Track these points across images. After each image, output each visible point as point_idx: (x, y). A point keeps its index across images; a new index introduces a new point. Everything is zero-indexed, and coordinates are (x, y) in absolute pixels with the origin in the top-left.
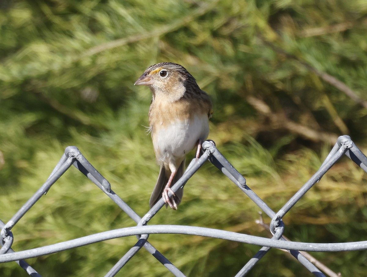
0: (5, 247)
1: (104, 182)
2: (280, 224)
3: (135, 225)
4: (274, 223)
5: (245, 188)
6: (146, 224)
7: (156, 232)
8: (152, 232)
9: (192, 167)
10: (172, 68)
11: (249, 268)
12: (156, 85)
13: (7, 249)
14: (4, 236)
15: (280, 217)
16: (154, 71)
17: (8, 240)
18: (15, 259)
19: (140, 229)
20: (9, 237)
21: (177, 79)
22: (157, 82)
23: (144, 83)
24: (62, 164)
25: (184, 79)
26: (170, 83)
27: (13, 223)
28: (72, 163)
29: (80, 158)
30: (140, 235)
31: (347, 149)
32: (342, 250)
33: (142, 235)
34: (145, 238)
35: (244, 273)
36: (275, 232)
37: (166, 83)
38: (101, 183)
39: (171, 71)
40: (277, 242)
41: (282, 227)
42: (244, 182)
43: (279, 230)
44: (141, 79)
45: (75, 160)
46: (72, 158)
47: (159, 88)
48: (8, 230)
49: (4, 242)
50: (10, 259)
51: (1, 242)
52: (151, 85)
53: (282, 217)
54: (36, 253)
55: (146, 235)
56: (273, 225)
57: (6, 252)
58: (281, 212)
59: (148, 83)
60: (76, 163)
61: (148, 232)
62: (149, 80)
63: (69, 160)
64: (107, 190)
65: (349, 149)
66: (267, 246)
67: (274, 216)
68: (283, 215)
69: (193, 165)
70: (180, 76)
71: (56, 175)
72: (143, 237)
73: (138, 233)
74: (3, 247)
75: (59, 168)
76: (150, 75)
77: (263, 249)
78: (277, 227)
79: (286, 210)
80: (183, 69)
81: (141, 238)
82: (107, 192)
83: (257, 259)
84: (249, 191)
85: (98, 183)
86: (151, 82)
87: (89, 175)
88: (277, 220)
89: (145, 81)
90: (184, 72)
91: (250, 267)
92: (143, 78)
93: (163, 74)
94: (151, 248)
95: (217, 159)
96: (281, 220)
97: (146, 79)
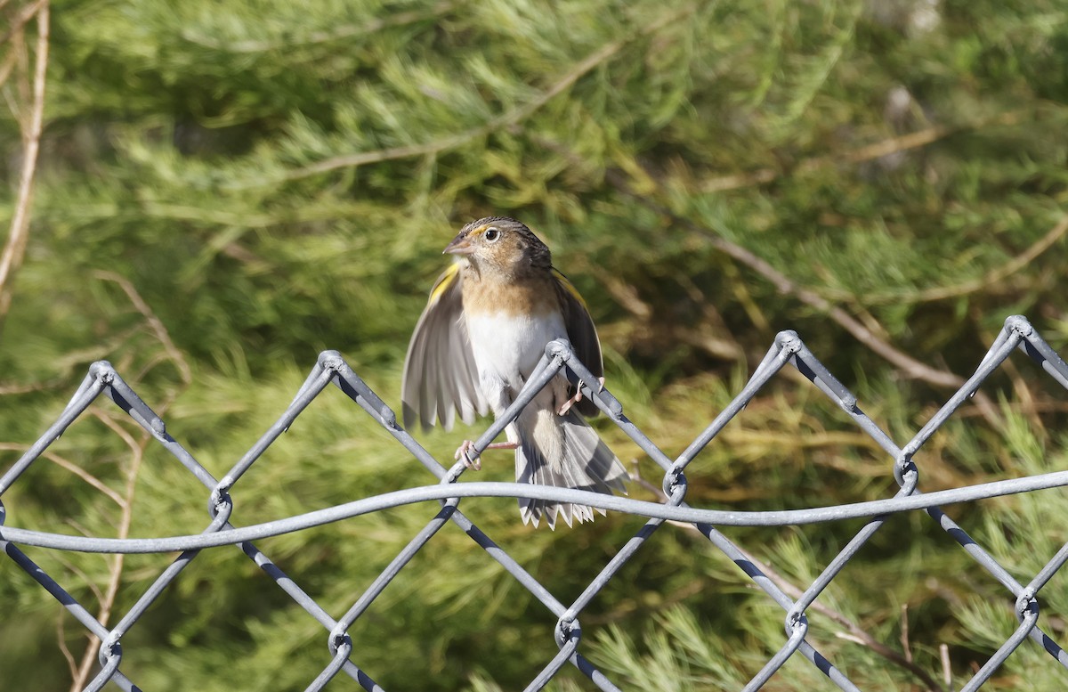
0: (218, 521)
1: (384, 410)
2: (680, 480)
3: (437, 481)
4: (670, 477)
5: (621, 420)
6: (455, 480)
7: (471, 493)
8: (465, 494)
9: (532, 384)
10: (505, 226)
11: (629, 555)
12: (479, 254)
13: (221, 524)
14: (216, 502)
15: (679, 468)
16: (476, 230)
17: (223, 509)
18: (234, 540)
19: (444, 489)
20: (225, 503)
21: (515, 245)
22: (480, 248)
23: (460, 250)
24: (314, 381)
25: (526, 246)
26: (503, 251)
27: (232, 480)
28: (330, 379)
29: (344, 370)
30: (445, 500)
31: (792, 354)
32: (784, 522)
33: (448, 500)
34: (454, 505)
35: (620, 563)
36: (671, 494)
37: (496, 251)
38: (380, 413)
39: (504, 230)
40: (676, 510)
41: (684, 485)
42: (619, 410)
43: (678, 491)
44: (455, 244)
45: (335, 373)
46: (330, 370)
47: (484, 259)
48: (222, 491)
49: (216, 512)
50: (227, 541)
51: (212, 511)
52: (470, 254)
53: (683, 469)
54: (271, 530)
55: (455, 500)
56: (669, 480)
57: (220, 529)
58: (681, 461)
59: (466, 250)
60: (336, 379)
61: (458, 494)
62: (468, 245)
63: (326, 375)
64: (390, 424)
65: (795, 353)
66: (659, 518)
67: (670, 467)
68: (685, 465)
69: (534, 381)
70: (519, 239)
71: (304, 399)
72: (450, 502)
73: (442, 496)
74: (215, 521)
75: (309, 388)
76: (469, 236)
77: (652, 522)
78: (674, 484)
79: (689, 456)
80: (524, 228)
81: (447, 504)
82: (388, 428)
83: (642, 539)
84: (628, 424)
85: (374, 412)
86: (471, 249)
87: (359, 398)
88: (674, 473)
89: (462, 247)
90: (525, 233)
91: (631, 552)
92: (458, 242)
93: (491, 235)
94: (463, 521)
95: (574, 371)
96: (682, 473)
97: (463, 243)
